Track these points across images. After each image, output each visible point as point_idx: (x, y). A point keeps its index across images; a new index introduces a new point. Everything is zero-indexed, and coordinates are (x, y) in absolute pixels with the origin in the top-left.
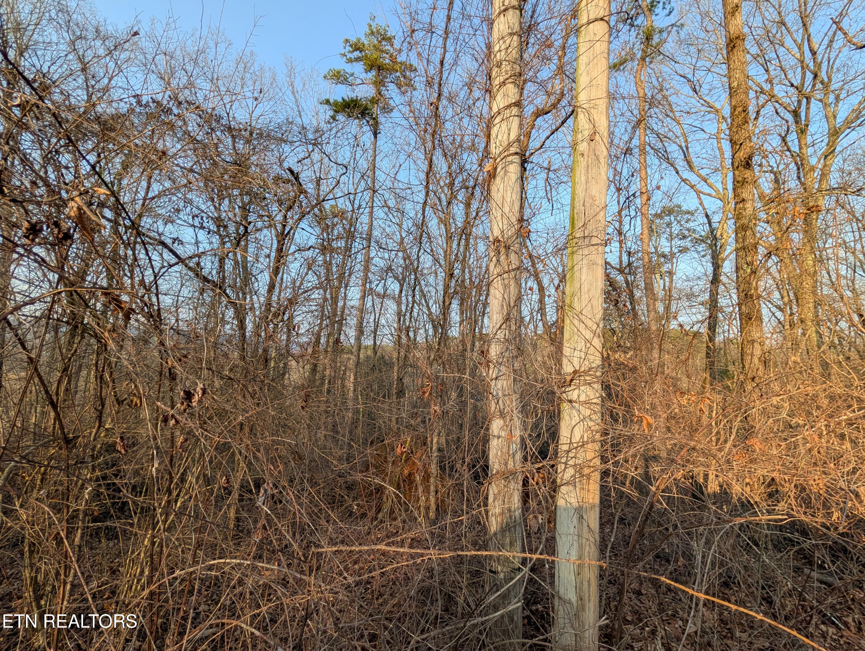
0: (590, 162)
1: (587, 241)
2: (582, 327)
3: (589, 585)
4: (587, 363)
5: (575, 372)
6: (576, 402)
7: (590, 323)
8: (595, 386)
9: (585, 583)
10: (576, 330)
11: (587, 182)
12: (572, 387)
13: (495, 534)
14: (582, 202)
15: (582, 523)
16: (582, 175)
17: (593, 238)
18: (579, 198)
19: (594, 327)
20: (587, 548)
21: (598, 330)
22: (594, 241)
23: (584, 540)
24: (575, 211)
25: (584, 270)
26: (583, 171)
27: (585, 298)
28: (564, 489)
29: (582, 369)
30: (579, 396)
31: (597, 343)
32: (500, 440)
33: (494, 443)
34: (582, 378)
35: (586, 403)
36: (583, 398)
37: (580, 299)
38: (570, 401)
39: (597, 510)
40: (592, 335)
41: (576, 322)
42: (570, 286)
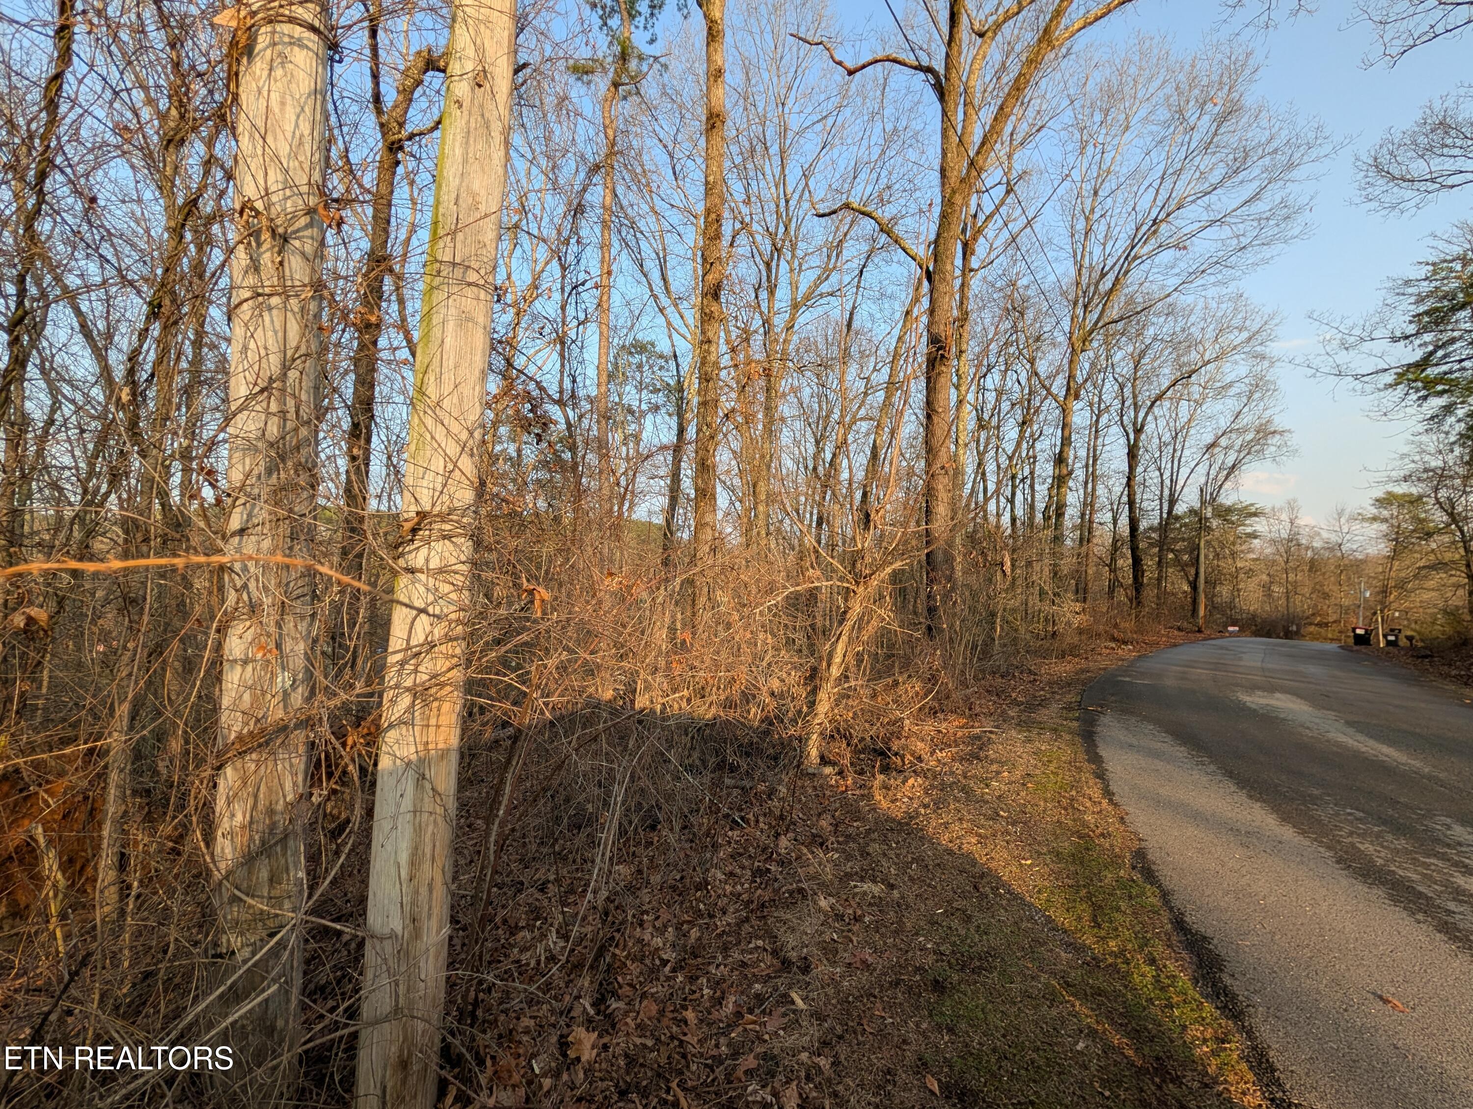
0: (473, 125)
1: (458, 272)
2: (440, 433)
3: (431, 891)
4: (445, 498)
5: (422, 515)
6: (421, 571)
7: (455, 428)
8: (460, 540)
9: (424, 890)
10: (428, 437)
11: (465, 161)
12: (417, 544)
13: (229, 873)
14: (454, 196)
15: (423, 787)
16: (457, 144)
17: (470, 272)
18: (448, 185)
19: (464, 436)
20: (431, 828)
21: (471, 442)
22: (472, 277)
23: (425, 816)
24: (441, 210)
25: (451, 326)
26: (458, 137)
27: (448, 378)
28: (391, 736)
29: (437, 509)
30: (427, 560)
31: (467, 464)
32: (249, 668)
33: (233, 678)
34: (436, 526)
35: (441, 571)
36: (434, 564)
37: (439, 379)
38: (412, 571)
39: (454, 758)
40: (459, 449)
41: (429, 422)
42: (424, 352)
